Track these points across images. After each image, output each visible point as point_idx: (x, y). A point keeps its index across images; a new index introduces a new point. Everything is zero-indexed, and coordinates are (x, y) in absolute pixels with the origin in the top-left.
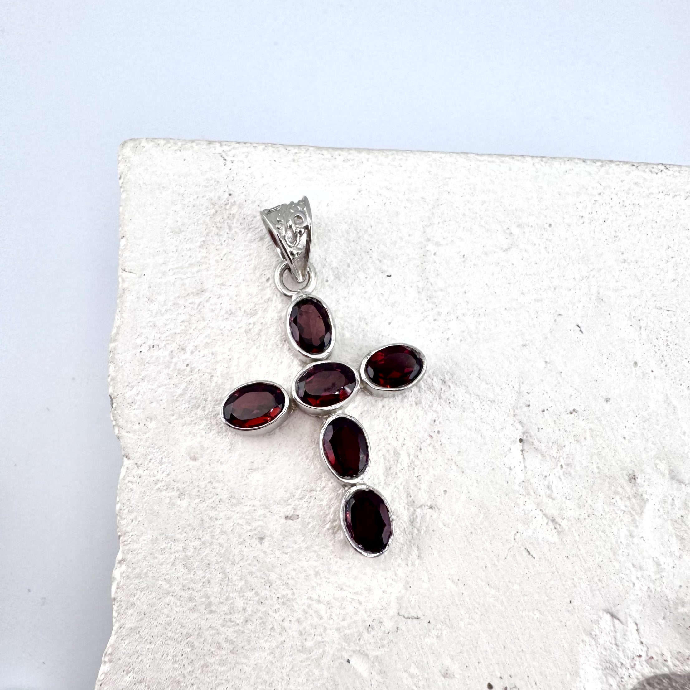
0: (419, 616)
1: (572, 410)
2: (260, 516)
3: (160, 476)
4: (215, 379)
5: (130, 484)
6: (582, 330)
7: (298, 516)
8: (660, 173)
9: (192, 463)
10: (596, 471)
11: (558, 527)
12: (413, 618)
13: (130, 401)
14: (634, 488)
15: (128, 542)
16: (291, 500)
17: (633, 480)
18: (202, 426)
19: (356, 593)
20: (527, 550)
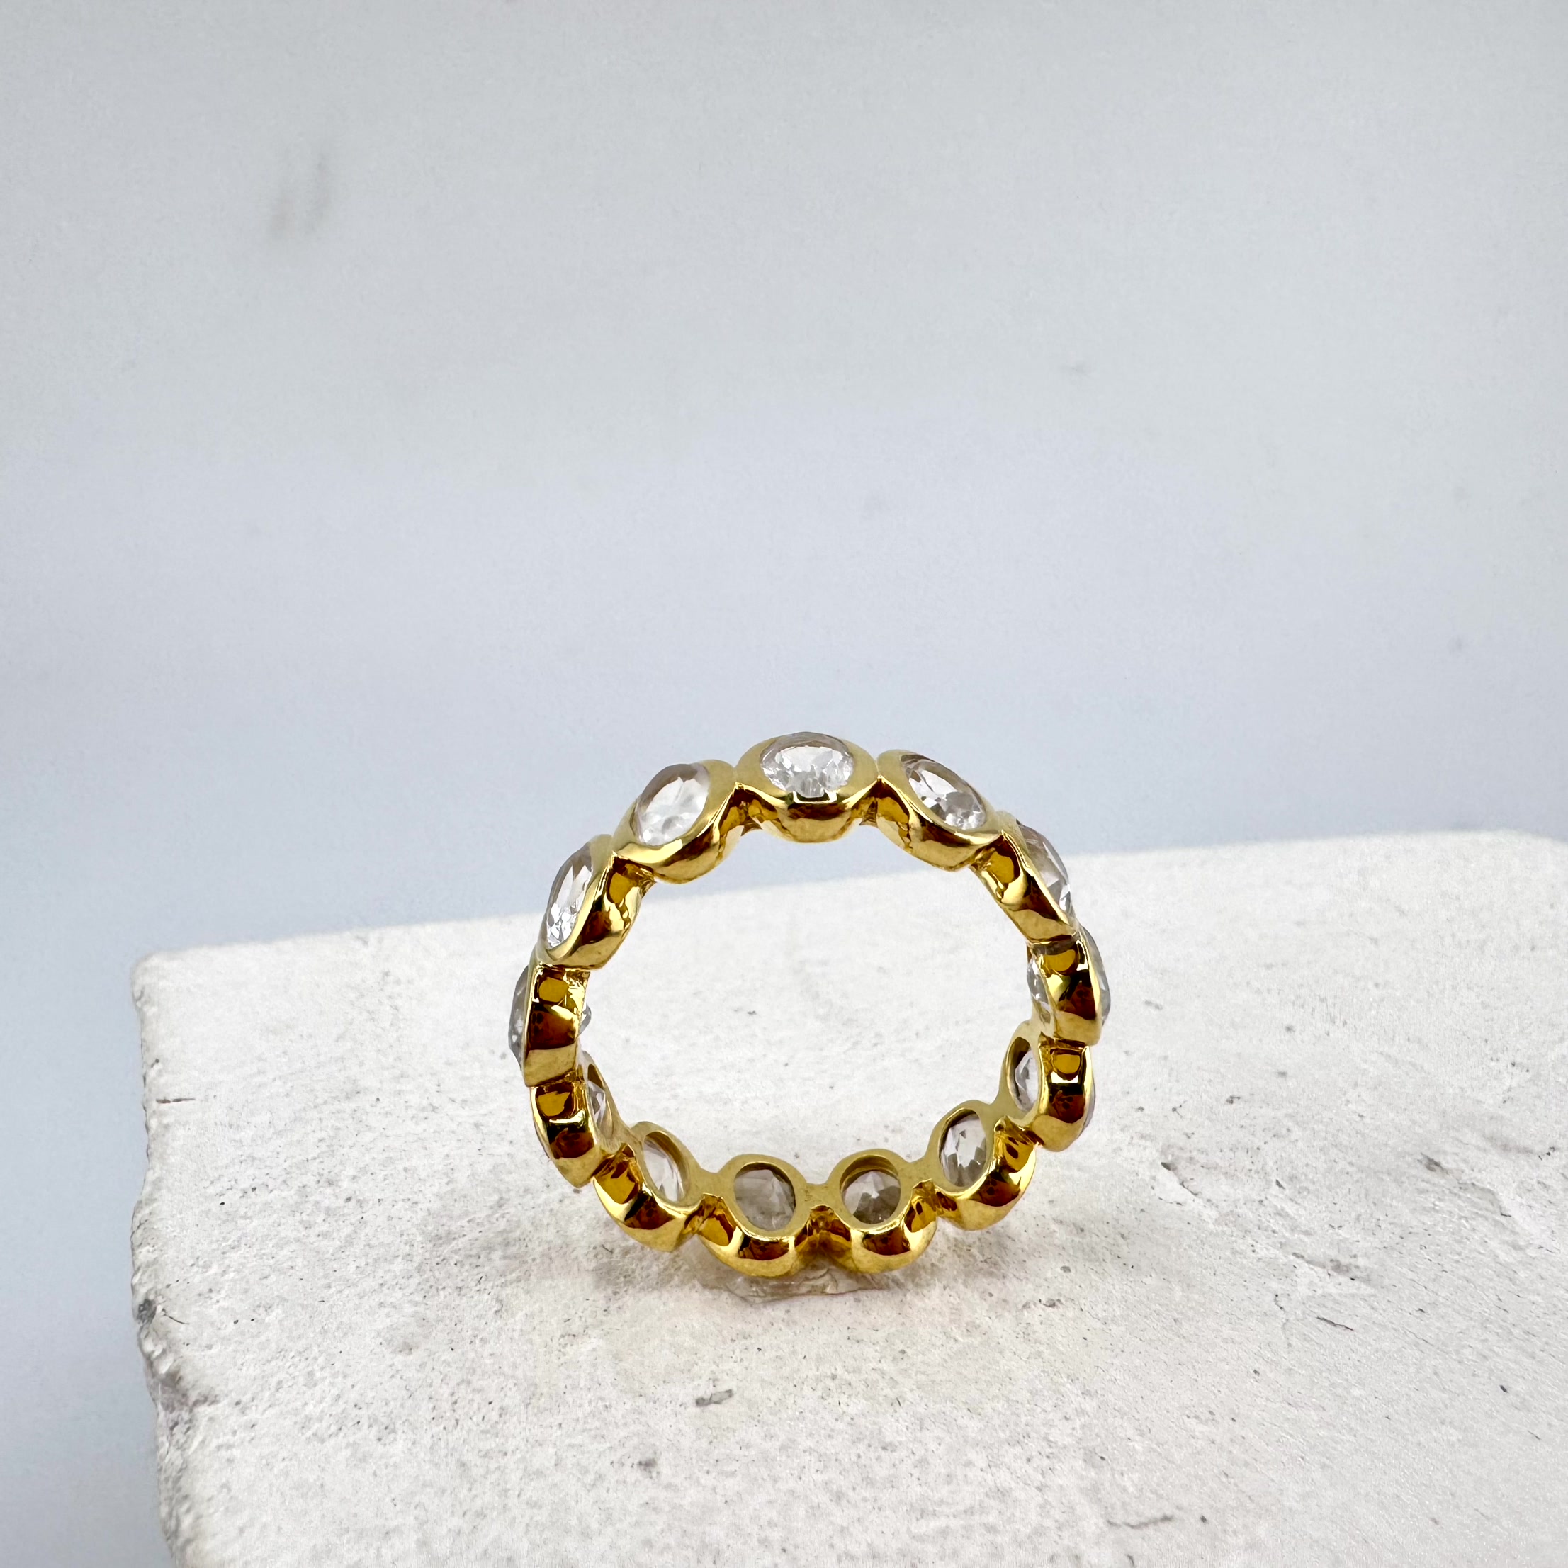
20: (1325, 1320)
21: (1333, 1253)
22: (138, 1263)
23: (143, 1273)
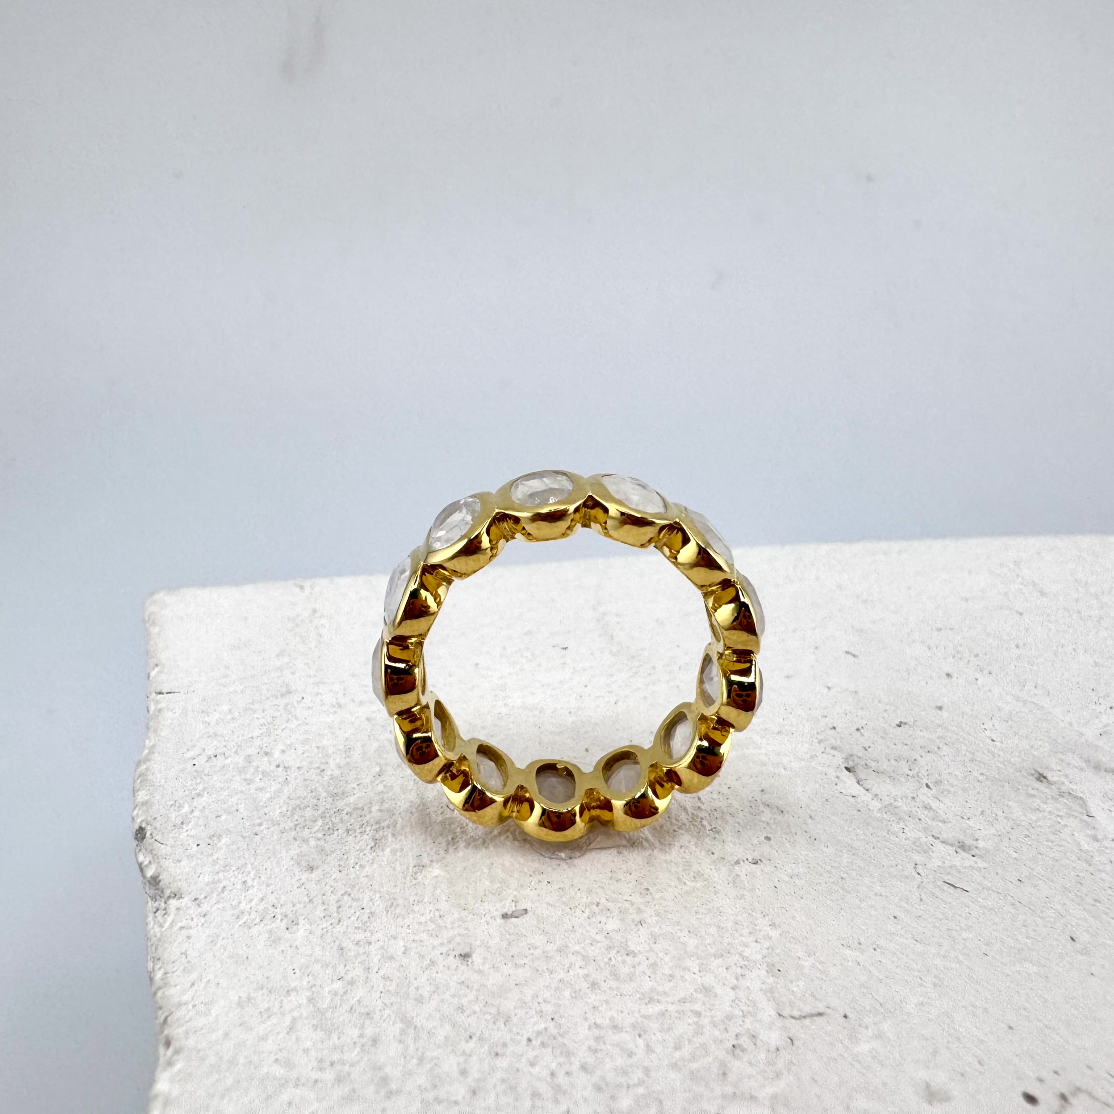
20: (948, 884)
21: (962, 837)
22: (136, 803)
23: (139, 810)
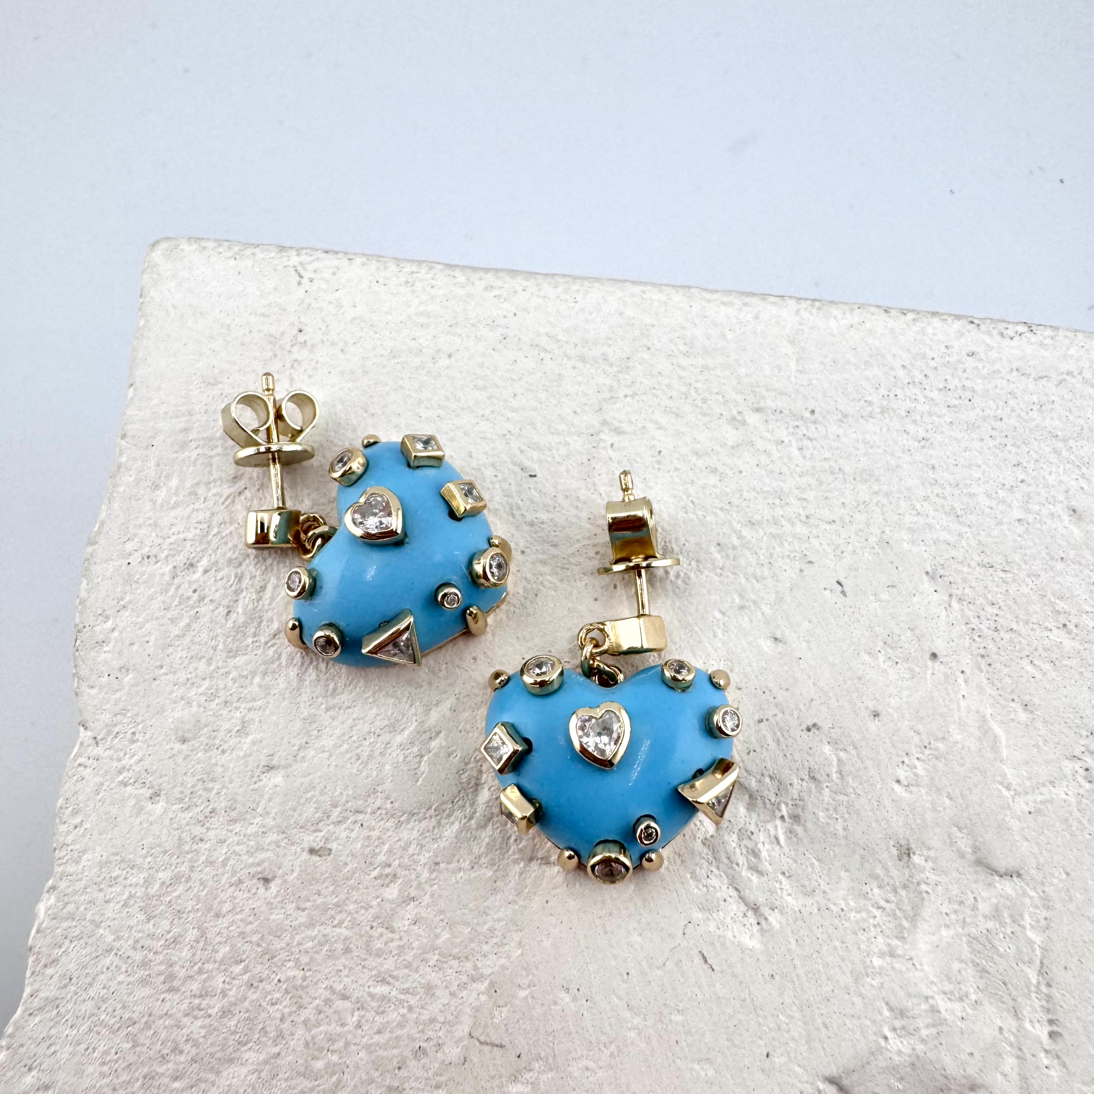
0: (504, 1043)
1: (810, 724)
2: (269, 844)
3: (126, 762)
4: (233, 616)
5: (82, 768)
6: (846, 589)
7: (330, 850)
8: (1017, 338)
9: (177, 746)
10: (841, 832)
11: (763, 923)
12: (493, 1045)
13: (101, 637)
14: (907, 872)
15: (64, 861)
16: (323, 823)
17: (905, 857)
18: (201, 690)
19: (406, 991)
